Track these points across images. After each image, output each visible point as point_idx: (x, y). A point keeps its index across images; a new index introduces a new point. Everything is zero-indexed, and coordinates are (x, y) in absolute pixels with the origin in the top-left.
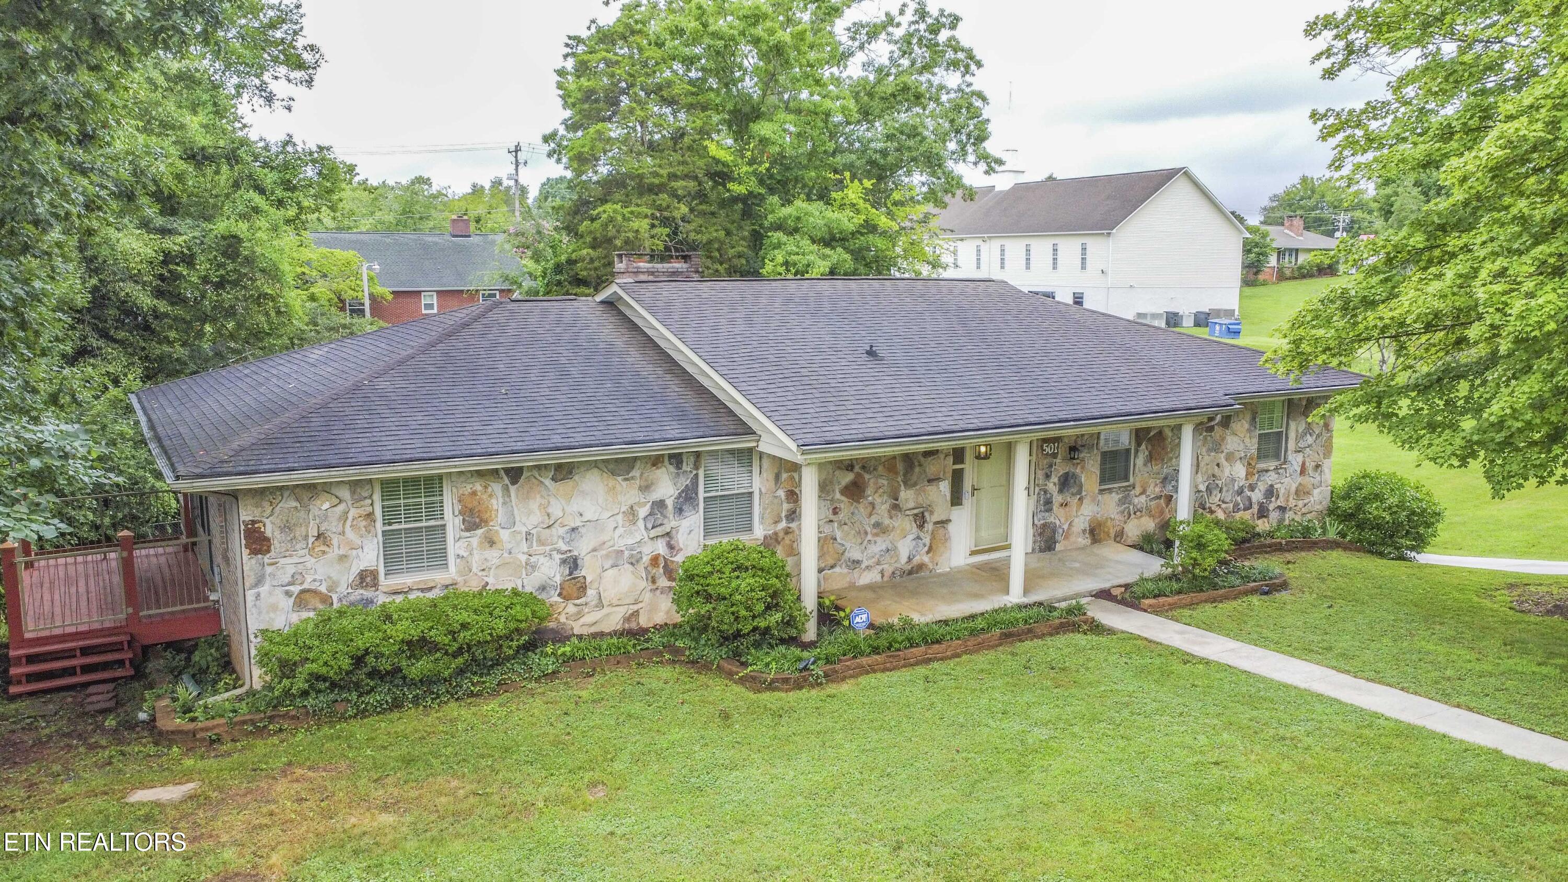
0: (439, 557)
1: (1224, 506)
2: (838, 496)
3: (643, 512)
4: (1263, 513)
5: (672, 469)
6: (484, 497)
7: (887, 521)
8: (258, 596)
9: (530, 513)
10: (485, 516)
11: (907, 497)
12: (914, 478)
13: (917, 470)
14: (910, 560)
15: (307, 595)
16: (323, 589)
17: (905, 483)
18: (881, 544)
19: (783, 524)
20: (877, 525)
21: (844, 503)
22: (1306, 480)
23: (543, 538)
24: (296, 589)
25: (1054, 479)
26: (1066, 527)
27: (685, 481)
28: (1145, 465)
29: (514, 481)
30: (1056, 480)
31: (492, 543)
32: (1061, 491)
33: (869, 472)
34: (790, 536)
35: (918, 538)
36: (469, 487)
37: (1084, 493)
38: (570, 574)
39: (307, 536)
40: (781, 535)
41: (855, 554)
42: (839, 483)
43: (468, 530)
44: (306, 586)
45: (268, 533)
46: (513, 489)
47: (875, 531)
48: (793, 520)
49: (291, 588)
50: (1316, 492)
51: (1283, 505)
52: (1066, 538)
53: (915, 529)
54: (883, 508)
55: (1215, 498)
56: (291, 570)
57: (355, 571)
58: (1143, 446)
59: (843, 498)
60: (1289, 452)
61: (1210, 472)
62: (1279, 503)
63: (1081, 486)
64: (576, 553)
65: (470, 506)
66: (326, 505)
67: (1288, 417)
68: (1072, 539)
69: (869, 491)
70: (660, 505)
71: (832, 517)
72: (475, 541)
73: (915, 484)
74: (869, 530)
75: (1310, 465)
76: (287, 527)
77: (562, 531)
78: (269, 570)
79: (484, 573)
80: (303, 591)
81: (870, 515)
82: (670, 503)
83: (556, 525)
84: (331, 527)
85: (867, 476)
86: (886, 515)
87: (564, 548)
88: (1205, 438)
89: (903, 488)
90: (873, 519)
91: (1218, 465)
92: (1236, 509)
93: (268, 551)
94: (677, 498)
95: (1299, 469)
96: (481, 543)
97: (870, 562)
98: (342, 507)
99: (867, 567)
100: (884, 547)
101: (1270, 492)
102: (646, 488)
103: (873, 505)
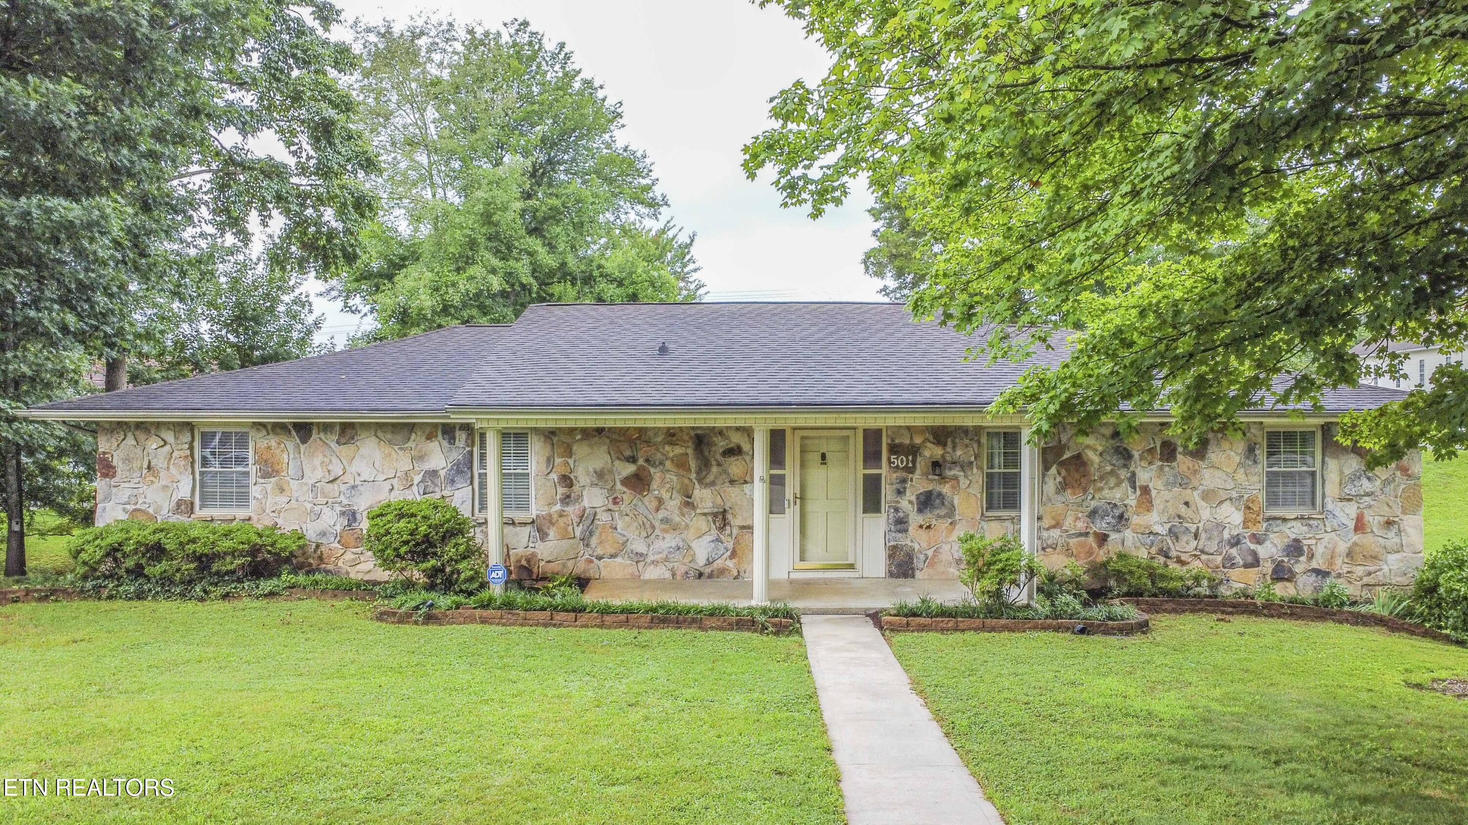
0: (243, 498)
1: (1203, 557)
2: (619, 486)
3: (417, 479)
4: (1281, 574)
5: (445, 443)
6: (278, 451)
7: (677, 519)
8: (104, 509)
9: (314, 469)
10: (276, 468)
11: (704, 497)
12: (711, 478)
13: (715, 469)
14: (709, 563)
15: (138, 514)
16: (151, 511)
17: (700, 481)
18: (670, 541)
19: (558, 507)
20: (665, 521)
21: (627, 494)
22: (1365, 540)
23: (326, 491)
24: (130, 508)
25: (911, 495)
26: (930, 553)
27: (457, 455)
28: (1058, 492)
29: (304, 440)
30: (913, 498)
31: (282, 490)
32: (920, 511)
33: (654, 465)
34: (564, 519)
35: (718, 540)
36: (266, 442)
37: (957, 517)
38: (349, 525)
39: (141, 468)
40: (555, 517)
41: (640, 547)
42: (619, 474)
43: (263, 477)
44: (138, 506)
45: (115, 463)
46: (303, 447)
47: (663, 526)
48: (568, 504)
49: (128, 507)
50: (1391, 558)
51: (1323, 568)
52: (932, 565)
53: (714, 532)
54: (674, 503)
55: (1187, 545)
56: (128, 493)
57: (175, 499)
58: (1053, 470)
59: (625, 489)
60: (1328, 500)
61: (1172, 511)
62: (1314, 565)
63: (953, 508)
64: (356, 508)
65: (265, 457)
66: (154, 446)
67: (1323, 455)
68: (940, 568)
69: (654, 485)
70: (433, 474)
71: (611, 506)
72: (269, 487)
73: (713, 483)
74: (657, 524)
75: (1373, 520)
76: (127, 460)
77: (343, 488)
78: (114, 490)
79: (276, 515)
80: (135, 510)
81: (657, 510)
82: (442, 473)
83: (338, 481)
84: (159, 462)
85: (652, 470)
86: (677, 511)
87: (345, 502)
88: (1161, 468)
89: (697, 486)
90: (661, 514)
91: (1187, 504)
92: (1230, 564)
93: (114, 476)
94: (450, 470)
95: (1351, 525)
96: (273, 489)
97: (657, 557)
98: (168, 447)
99: (653, 562)
100: (673, 544)
101: (1295, 548)
102: (421, 458)
103: (660, 501)
